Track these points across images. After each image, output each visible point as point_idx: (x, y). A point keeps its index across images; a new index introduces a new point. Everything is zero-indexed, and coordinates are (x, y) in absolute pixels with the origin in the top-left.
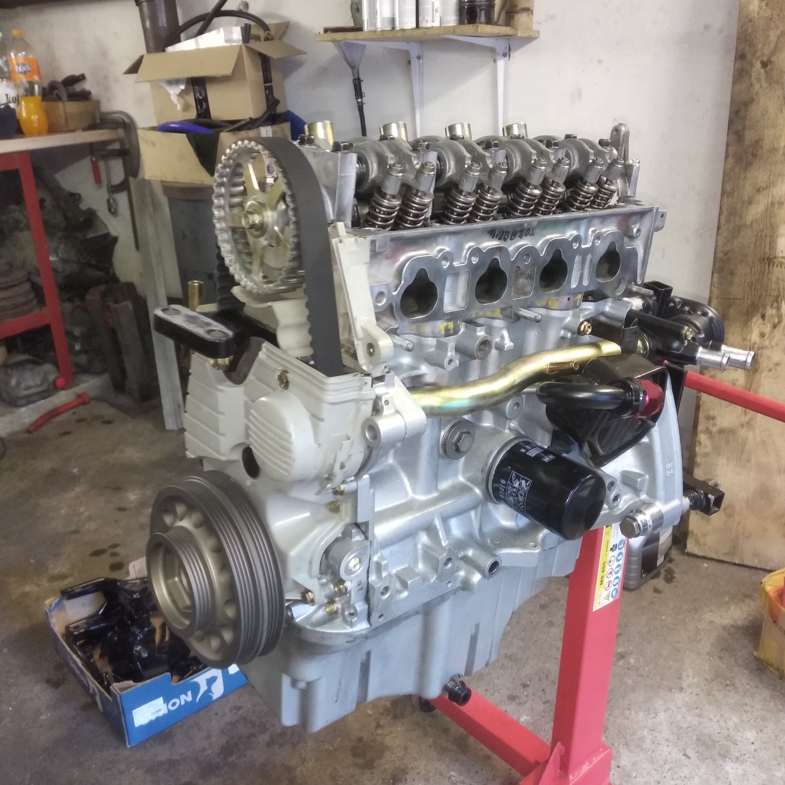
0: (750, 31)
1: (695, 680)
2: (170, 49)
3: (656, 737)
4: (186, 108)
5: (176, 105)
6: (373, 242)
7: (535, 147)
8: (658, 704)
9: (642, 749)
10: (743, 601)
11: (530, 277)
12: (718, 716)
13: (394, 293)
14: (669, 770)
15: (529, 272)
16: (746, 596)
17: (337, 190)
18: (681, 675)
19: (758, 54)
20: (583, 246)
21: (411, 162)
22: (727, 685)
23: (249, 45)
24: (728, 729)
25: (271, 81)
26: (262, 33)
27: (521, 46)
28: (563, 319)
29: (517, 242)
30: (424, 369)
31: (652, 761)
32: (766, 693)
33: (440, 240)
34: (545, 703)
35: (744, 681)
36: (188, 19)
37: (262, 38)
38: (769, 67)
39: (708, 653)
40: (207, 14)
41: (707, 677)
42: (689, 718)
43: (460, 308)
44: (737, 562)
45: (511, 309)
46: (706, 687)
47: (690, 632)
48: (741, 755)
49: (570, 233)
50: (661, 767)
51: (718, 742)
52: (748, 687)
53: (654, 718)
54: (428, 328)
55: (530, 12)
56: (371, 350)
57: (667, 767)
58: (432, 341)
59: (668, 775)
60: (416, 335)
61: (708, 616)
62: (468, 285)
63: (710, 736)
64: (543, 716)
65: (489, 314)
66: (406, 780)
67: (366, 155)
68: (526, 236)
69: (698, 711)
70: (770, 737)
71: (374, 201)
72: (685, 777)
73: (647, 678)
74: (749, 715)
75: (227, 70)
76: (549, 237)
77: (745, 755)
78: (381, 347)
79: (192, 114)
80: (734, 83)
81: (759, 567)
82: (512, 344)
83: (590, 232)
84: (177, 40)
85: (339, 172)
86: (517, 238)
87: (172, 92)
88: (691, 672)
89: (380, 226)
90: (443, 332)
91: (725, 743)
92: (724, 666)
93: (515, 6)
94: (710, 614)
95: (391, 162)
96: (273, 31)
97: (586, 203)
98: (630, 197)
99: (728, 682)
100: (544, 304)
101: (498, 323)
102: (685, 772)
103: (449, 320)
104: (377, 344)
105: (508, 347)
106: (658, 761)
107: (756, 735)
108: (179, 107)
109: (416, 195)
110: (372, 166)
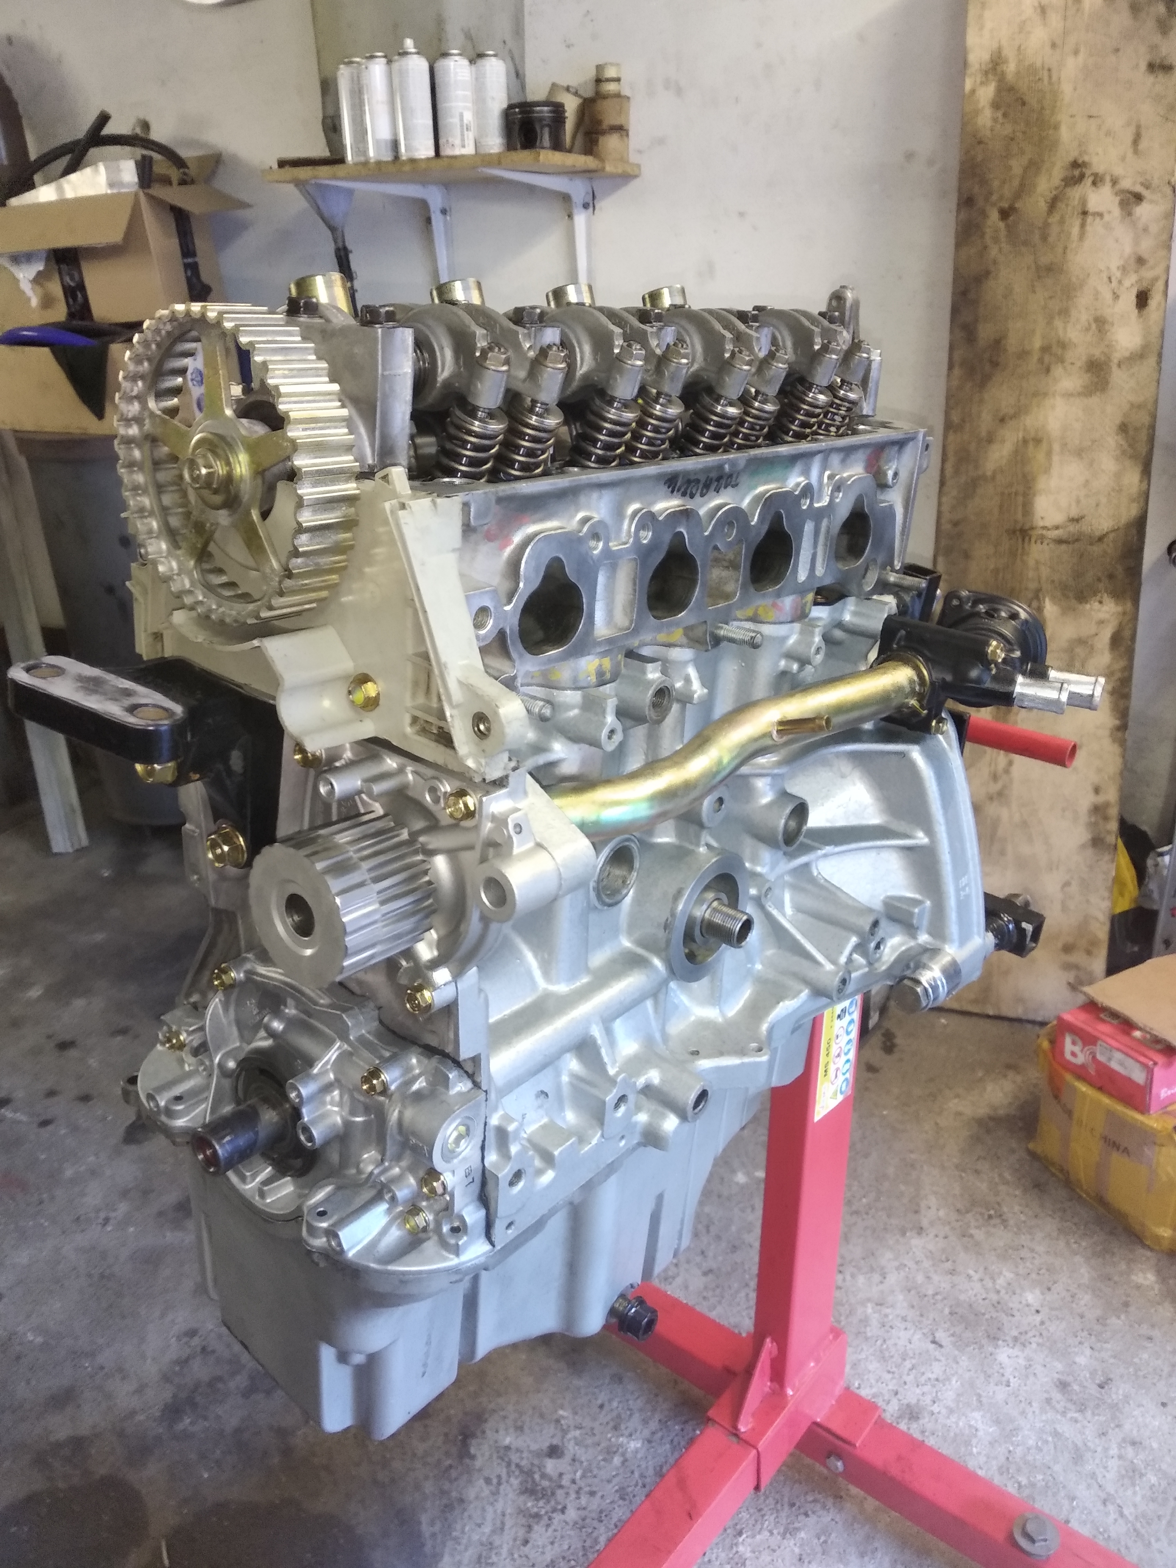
0: (979, 158)
1: (941, 1213)
2: (14, 202)
3: (886, 1316)
4: (47, 302)
5: (29, 299)
6: (466, 505)
7: (728, 326)
8: (886, 1258)
9: (867, 1339)
10: (1005, 1076)
11: (733, 565)
12: (981, 1269)
13: (508, 608)
14: (911, 1370)
15: (730, 556)
16: (1009, 1067)
17: (378, 403)
18: (918, 1205)
19: (994, 198)
20: (816, 505)
21: (518, 346)
22: (990, 1217)
23: (151, 191)
24: (998, 1292)
25: (193, 254)
26: (175, 174)
27: (616, 188)
28: (785, 638)
29: (711, 499)
30: (559, 749)
31: (883, 1358)
32: (1050, 1225)
33: (582, 499)
34: (705, 1274)
35: (1017, 1208)
36: (45, 150)
37: (175, 181)
38: (1011, 218)
39: (957, 1167)
40: (76, 143)
41: (959, 1206)
42: (936, 1278)
43: (621, 630)
44: (991, 1013)
45: (704, 627)
46: (960, 1223)
47: (927, 1132)
48: (1021, 1333)
49: (794, 480)
50: (898, 1366)
51: (984, 1314)
52: (1023, 1217)
53: (881, 1282)
54: (564, 672)
55: (624, 133)
56: (482, 727)
57: (908, 1364)
58: (572, 697)
59: (909, 1379)
60: (542, 686)
61: (954, 1105)
62: (635, 584)
63: (971, 1306)
64: (704, 1298)
65: (662, 637)
66: (484, 1432)
67: (428, 333)
68: (725, 487)
69: (948, 1265)
70: (1063, 1299)
71: (452, 423)
72: (937, 1380)
73: (865, 1216)
74: (1028, 1264)
75: (114, 235)
76: (761, 489)
77: (1026, 1333)
78: (504, 720)
79: (59, 313)
80: (958, 245)
81: (1024, 1017)
82: (706, 691)
83: (826, 480)
84: (30, 186)
85: (380, 367)
86: (712, 493)
87: (21, 276)
88: (933, 1201)
89: (465, 475)
90: (593, 679)
91: (994, 1315)
92: (984, 1186)
93: (600, 122)
94: (956, 1101)
95: (481, 343)
96: (193, 171)
97: (810, 426)
98: (867, 416)
99: (992, 1212)
100: (750, 612)
101: (682, 654)
102: (937, 1370)
103: (604, 654)
104: (496, 714)
105: (699, 697)
106: (892, 1357)
107: (1041, 1297)
108: (34, 302)
109: (531, 410)
110: (443, 356)
